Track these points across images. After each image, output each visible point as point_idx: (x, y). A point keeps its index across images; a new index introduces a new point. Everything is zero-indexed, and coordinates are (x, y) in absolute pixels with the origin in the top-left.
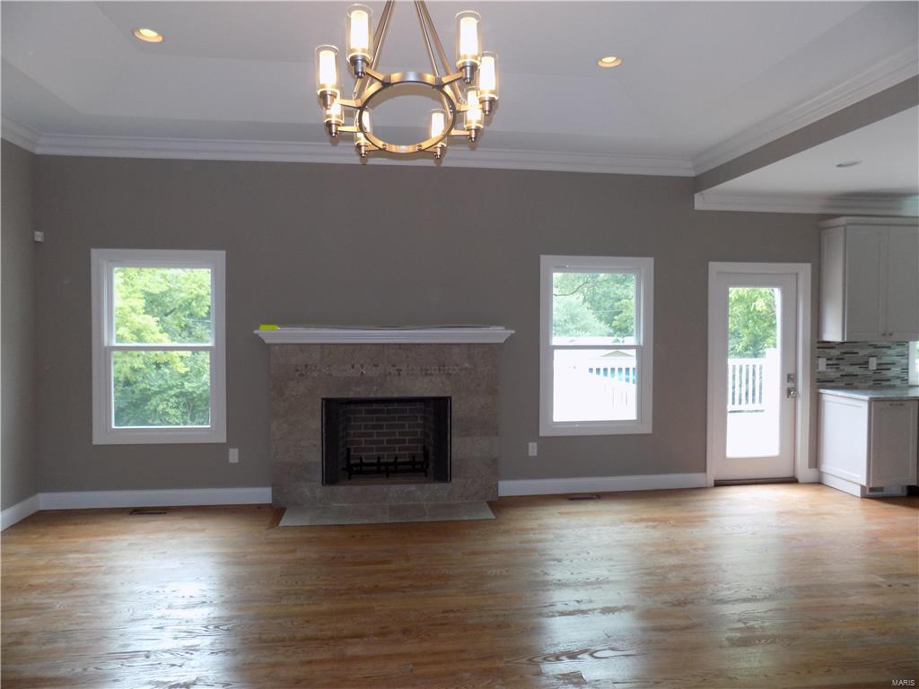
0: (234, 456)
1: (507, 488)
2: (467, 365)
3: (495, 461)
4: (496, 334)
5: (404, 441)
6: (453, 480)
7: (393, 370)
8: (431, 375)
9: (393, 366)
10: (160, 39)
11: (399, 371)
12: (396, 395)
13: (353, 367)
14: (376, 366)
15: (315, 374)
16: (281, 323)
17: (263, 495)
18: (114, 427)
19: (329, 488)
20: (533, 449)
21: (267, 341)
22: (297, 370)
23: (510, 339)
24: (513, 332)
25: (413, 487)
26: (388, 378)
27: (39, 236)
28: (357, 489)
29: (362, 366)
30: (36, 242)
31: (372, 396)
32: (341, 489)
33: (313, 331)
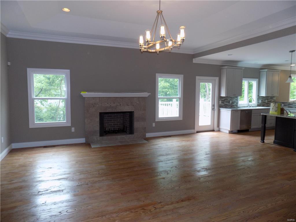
0: (73, 129)
1: (148, 135)
2: (138, 103)
3: (145, 128)
4: (145, 94)
5: (118, 124)
6: (134, 134)
7: (119, 104)
8: (129, 105)
9: (119, 103)
10: (69, 11)
11: (120, 104)
12: (119, 111)
13: (108, 104)
14: (114, 103)
15: (97, 106)
16: (87, 91)
17: (83, 140)
18: (36, 123)
19: (101, 137)
20: (154, 125)
21: (84, 96)
22: (92, 105)
23: (149, 96)
24: (150, 94)
25: (124, 136)
26: (118, 106)
27: (9, 64)
28: (109, 137)
29: (110, 103)
30: (8, 65)
31: (113, 111)
32: (105, 138)
33: (96, 93)
